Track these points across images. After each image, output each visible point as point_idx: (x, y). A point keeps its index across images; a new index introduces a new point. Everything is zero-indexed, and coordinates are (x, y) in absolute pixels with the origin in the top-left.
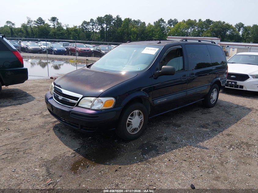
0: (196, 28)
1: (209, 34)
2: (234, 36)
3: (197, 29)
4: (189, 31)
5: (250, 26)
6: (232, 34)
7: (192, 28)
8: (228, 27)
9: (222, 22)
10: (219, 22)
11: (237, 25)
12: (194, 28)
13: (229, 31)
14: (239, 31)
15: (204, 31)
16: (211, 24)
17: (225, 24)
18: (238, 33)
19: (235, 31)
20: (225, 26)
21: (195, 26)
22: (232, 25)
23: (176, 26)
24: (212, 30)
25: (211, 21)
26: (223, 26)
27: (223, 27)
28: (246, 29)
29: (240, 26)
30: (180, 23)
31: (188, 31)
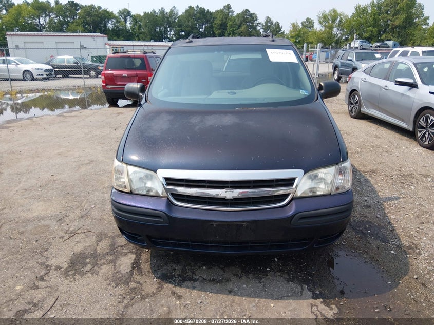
0: (54, 16)
1: (80, 28)
2: (119, 30)
3: (56, 17)
4: (42, 23)
5: (140, 15)
6: (117, 27)
7: (46, 16)
8: (107, 15)
9: (96, 6)
10: (92, 7)
11: (120, 13)
12: (50, 16)
13: (110, 22)
14: (126, 22)
15: (70, 22)
16: (77, 10)
17: (101, 9)
18: (125, 26)
19: (120, 22)
20: (103, 14)
21: (50, 13)
22: (112, 12)
23: (12, 10)
24: (82, 20)
25: (77, 5)
26: (100, 13)
27: (100, 15)
28: (135, 19)
29: (126, 13)
30: (19, 6)
31: (39, 22)
